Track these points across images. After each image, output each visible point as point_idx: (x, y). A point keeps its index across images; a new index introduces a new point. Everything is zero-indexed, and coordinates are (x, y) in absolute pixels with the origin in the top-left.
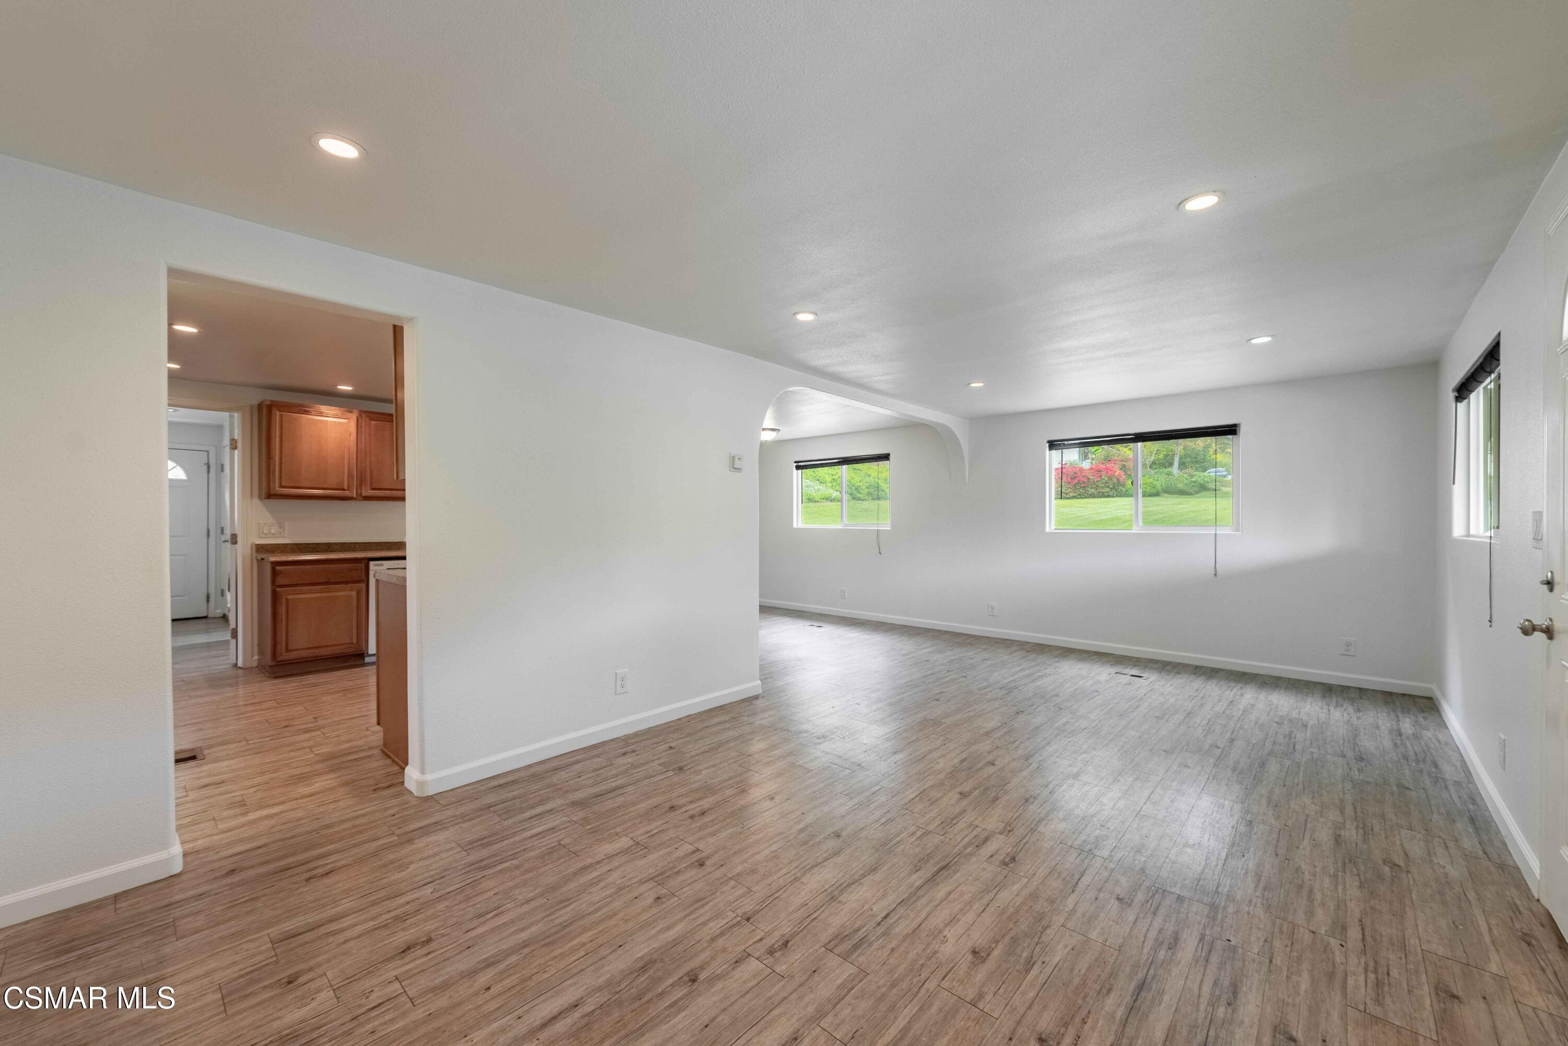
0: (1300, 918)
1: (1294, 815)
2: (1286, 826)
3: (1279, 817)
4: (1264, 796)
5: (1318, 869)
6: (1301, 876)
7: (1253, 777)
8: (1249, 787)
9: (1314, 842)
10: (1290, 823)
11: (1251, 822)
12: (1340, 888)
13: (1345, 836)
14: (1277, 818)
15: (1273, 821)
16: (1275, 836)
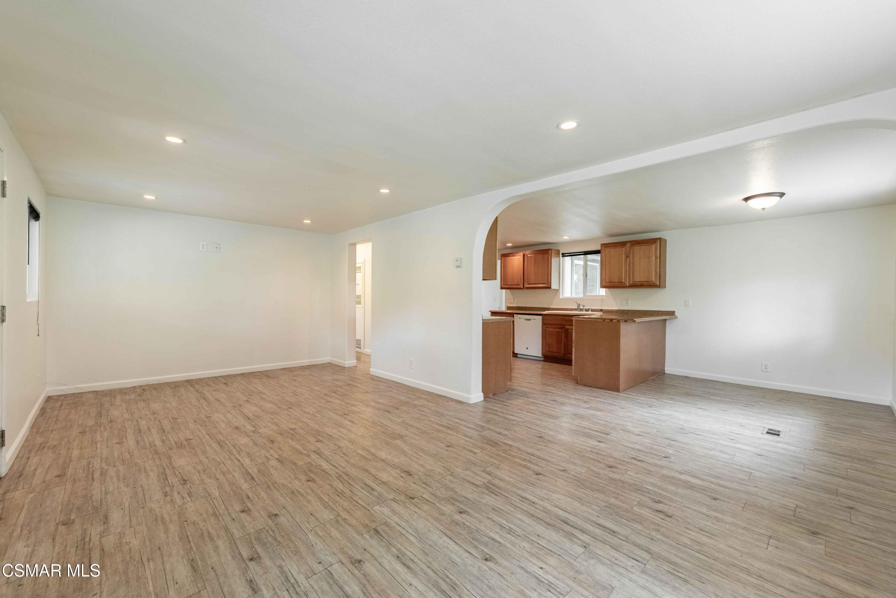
0: (121, 468)
1: (140, 521)
2: (143, 508)
3: (150, 511)
4: (170, 523)
5: (117, 492)
6: (125, 484)
7: (191, 539)
8: (185, 523)
9: (122, 507)
10: (141, 511)
11: (166, 496)
12: (104, 489)
13: (100, 526)
14: (151, 510)
15: (153, 506)
16: (147, 496)
